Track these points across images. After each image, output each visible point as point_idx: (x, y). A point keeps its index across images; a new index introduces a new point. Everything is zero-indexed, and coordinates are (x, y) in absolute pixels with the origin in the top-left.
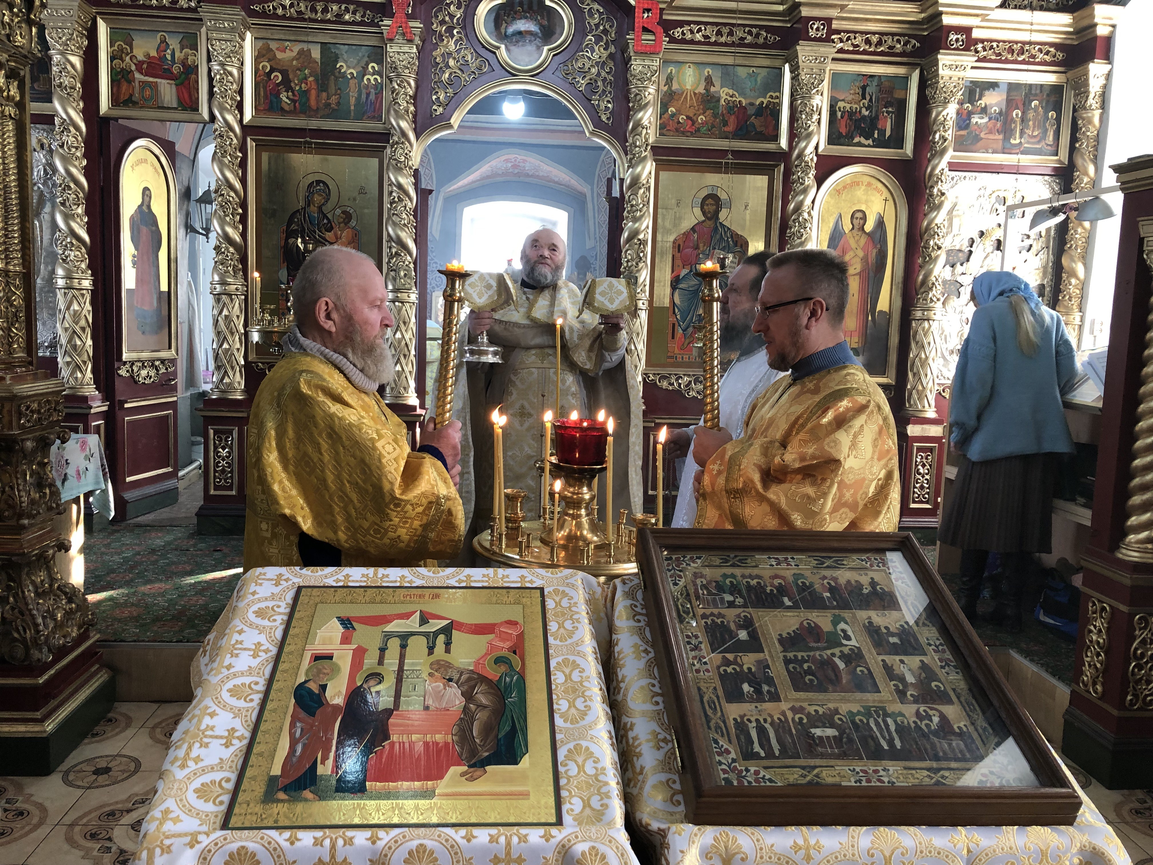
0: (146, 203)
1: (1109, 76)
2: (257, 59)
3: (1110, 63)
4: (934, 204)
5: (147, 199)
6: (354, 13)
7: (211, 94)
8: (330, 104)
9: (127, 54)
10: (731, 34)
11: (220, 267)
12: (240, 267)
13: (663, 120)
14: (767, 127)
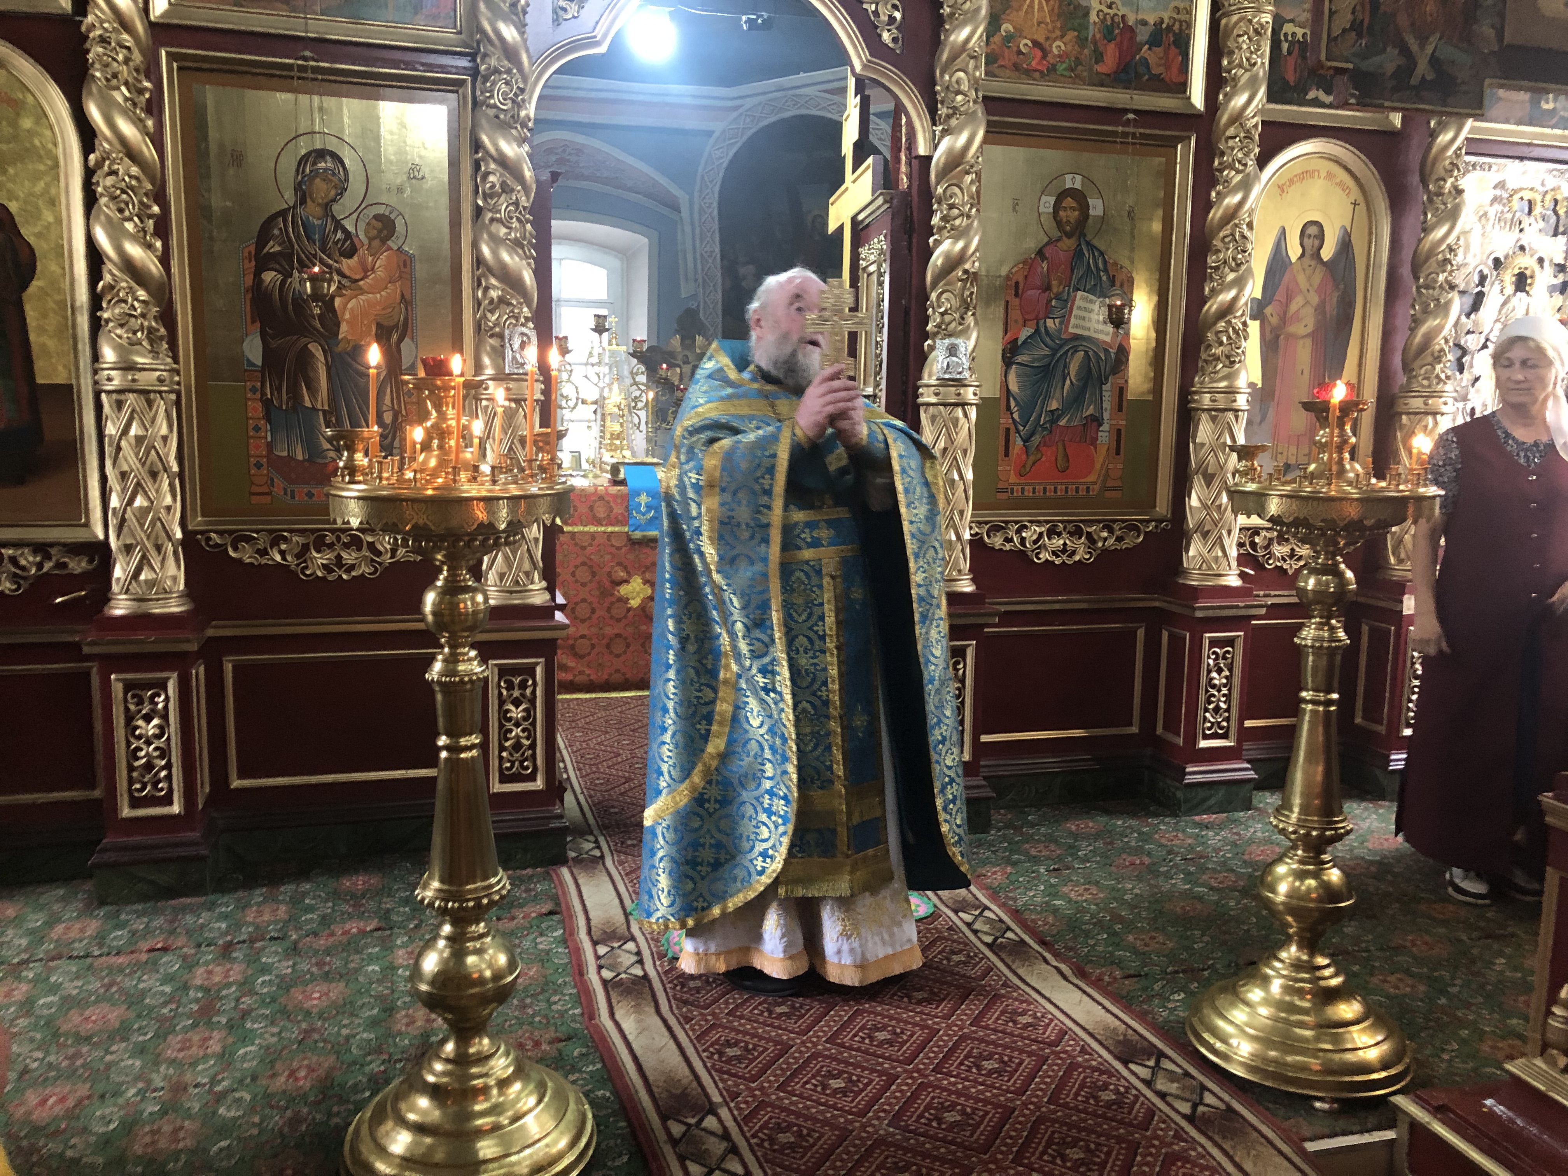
4: (1444, 210)
11: (119, 331)
12: (163, 331)
13: (993, 46)
14: (1168, 67)
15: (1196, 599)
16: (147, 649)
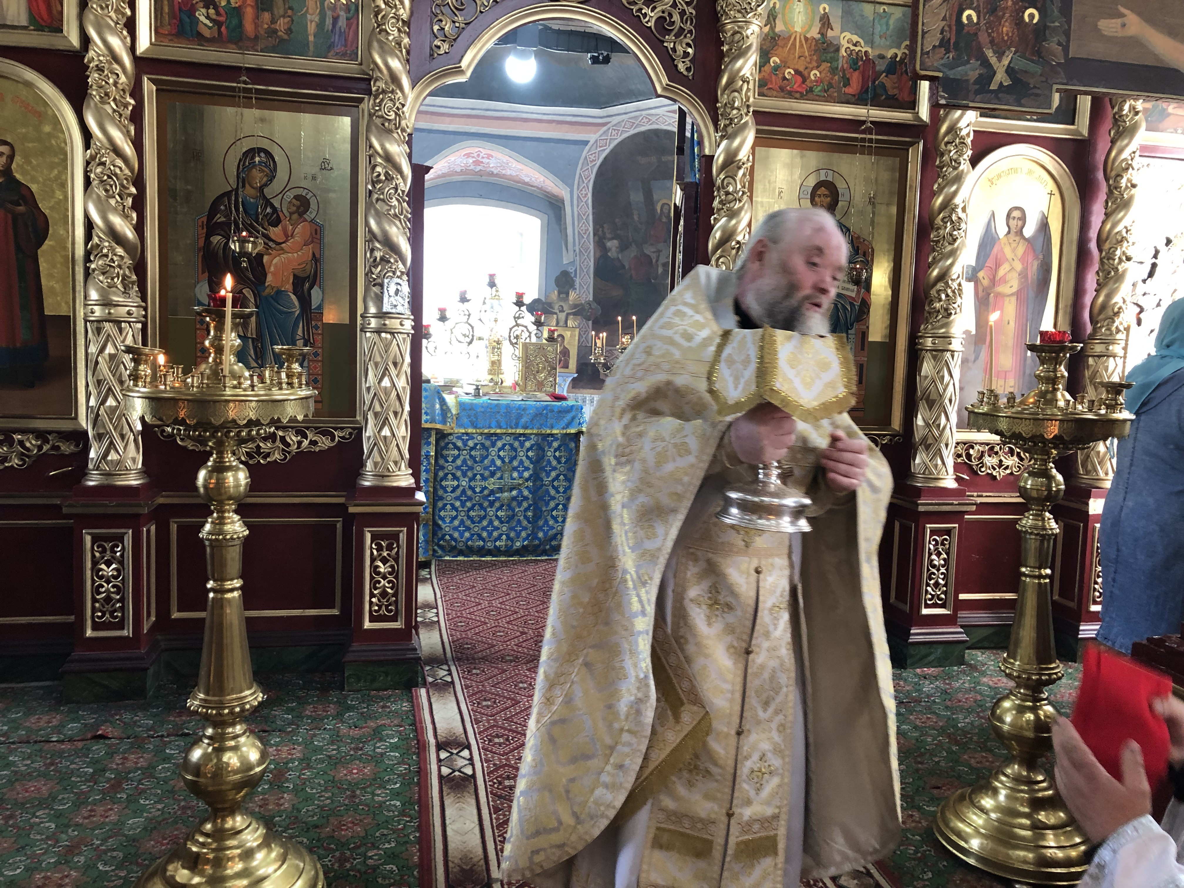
4: (1126, 199)
7: (83, 5)
8: (275, 31)
11: (101, 278)
12: (134, 277)
13: (763, 74)
14: (901, 90)
15: (919, 497)
16: (110, 511)
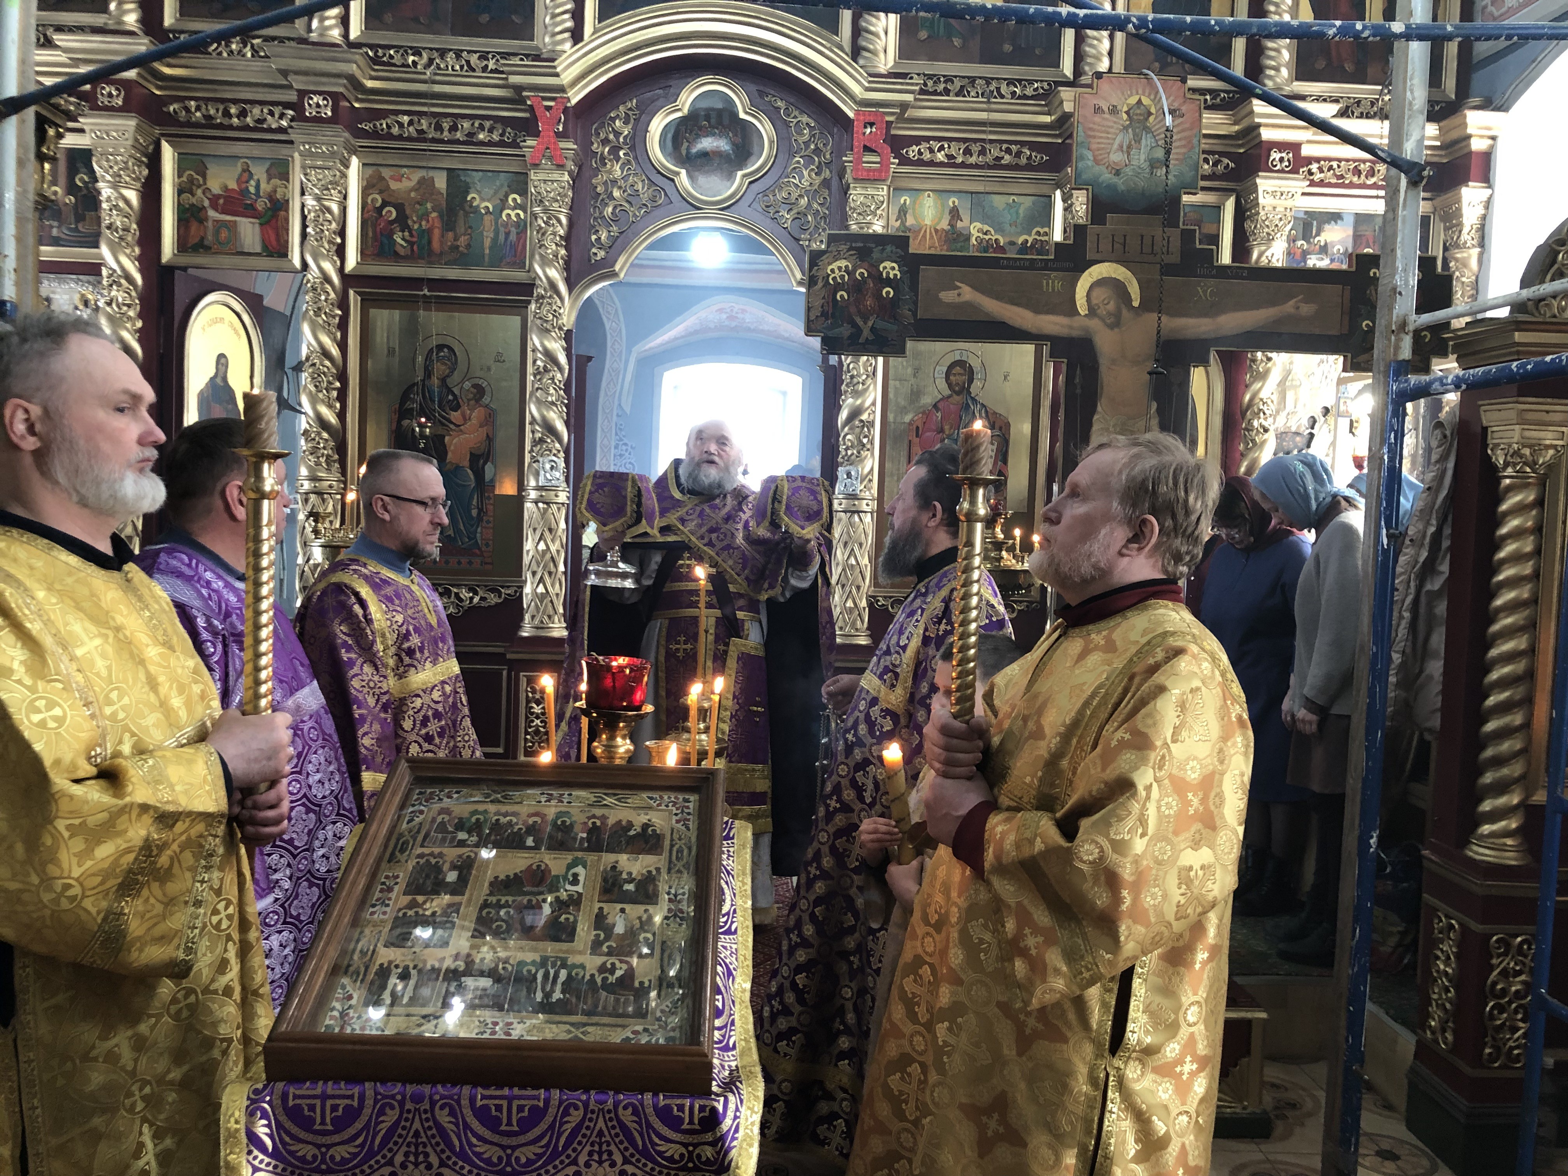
0: (221, 374)
1: (1488, 204)
2: (365, 192)
3: (1490, 187)
4: (1258, 372)
5: (222, 369)
6: (491, 131)
7: (304, 235)
8: (457, 247)
9: (199, 186)
10: (982, 152)
11: (310, 457)
12: (336, 457)
